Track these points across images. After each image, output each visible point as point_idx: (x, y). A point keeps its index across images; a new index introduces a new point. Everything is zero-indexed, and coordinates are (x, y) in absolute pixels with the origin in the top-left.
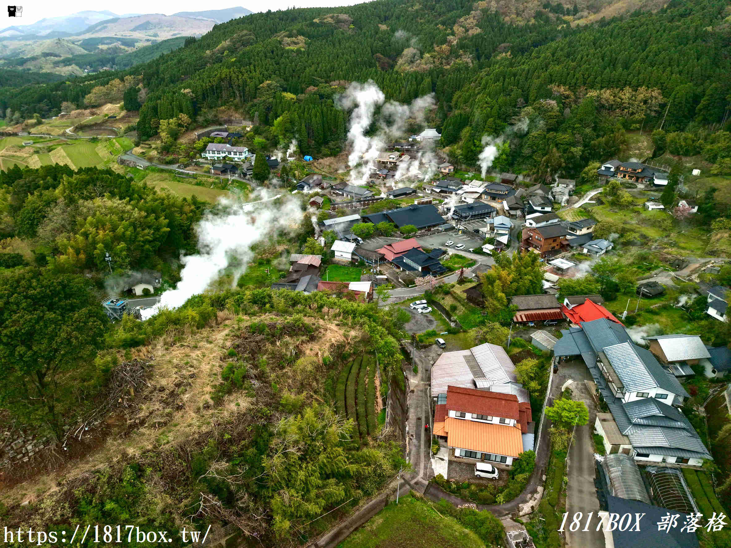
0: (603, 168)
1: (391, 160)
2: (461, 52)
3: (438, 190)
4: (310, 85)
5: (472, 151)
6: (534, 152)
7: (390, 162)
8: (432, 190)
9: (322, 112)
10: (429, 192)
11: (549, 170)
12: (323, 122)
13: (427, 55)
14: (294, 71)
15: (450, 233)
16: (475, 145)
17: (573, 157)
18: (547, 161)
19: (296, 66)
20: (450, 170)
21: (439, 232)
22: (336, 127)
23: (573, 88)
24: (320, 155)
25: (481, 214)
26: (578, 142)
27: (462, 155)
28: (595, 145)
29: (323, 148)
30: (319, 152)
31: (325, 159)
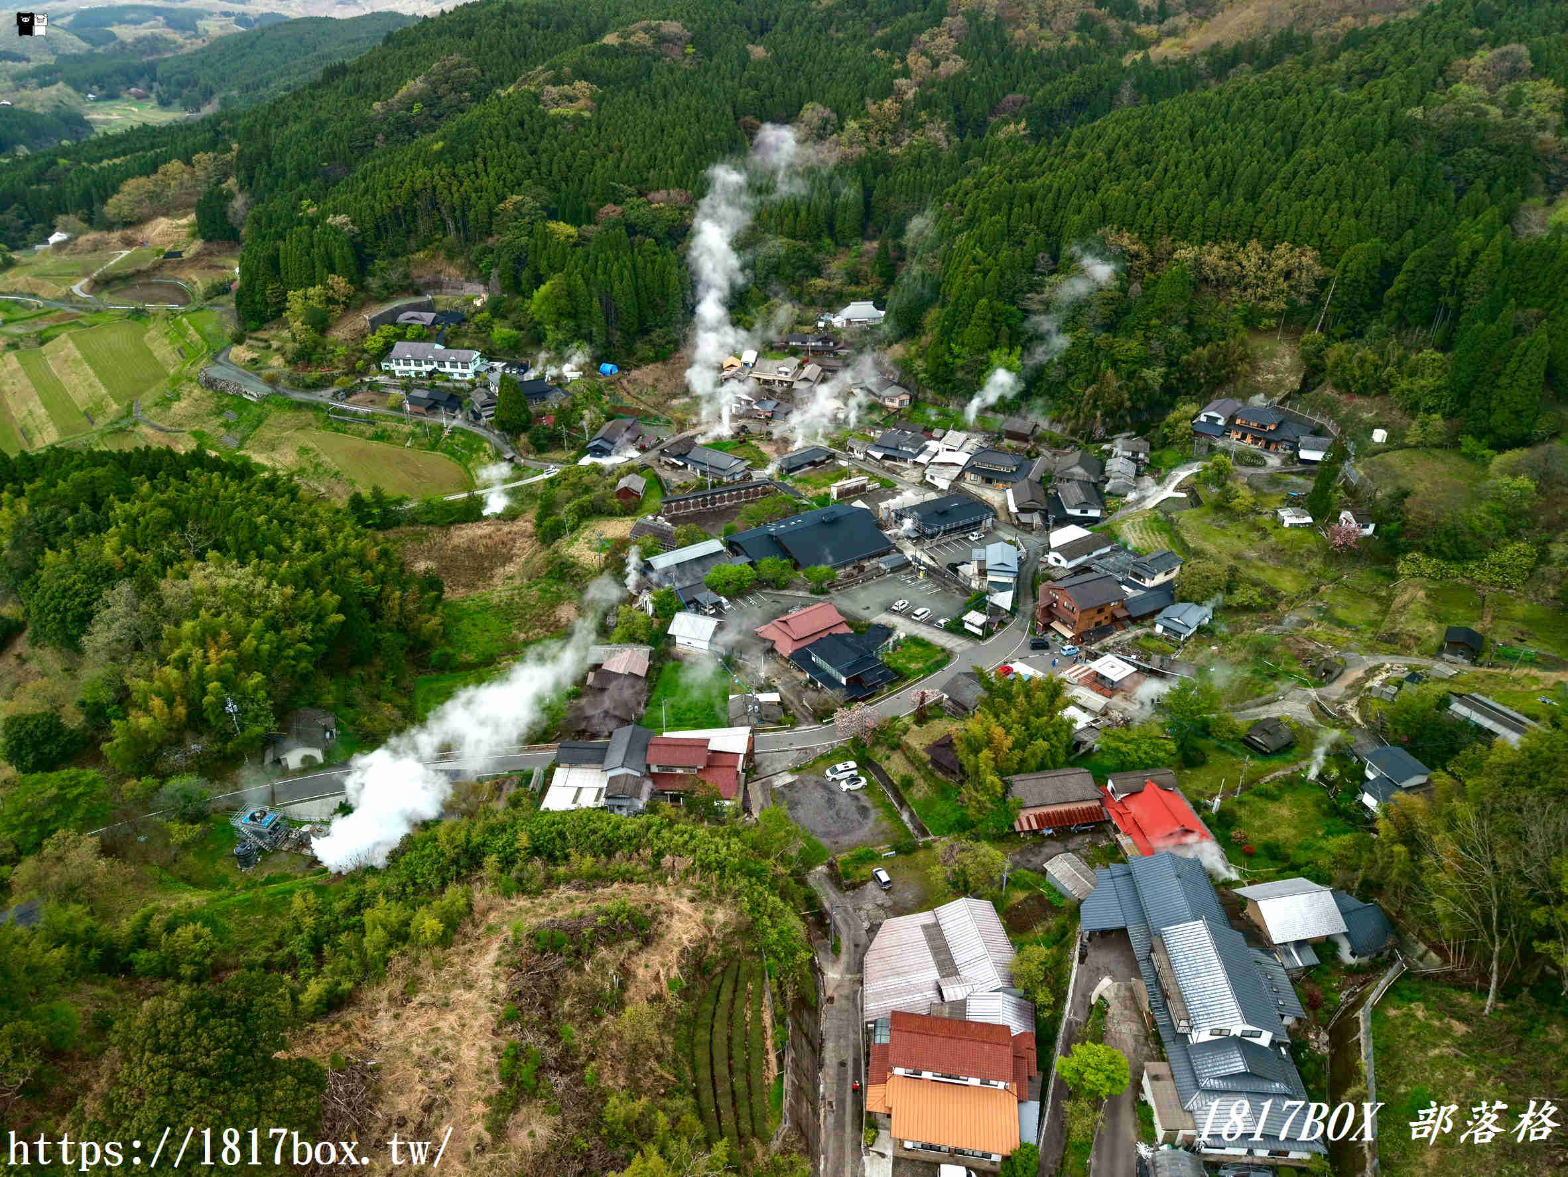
0: (1203, 419)
1: (783, 377)
2: (924, 115)
3: (879, 455)
4: (606, 201)
5: (946, 364)
6: (1069, 375)
7: (781, 382)
8: (867, 454)
9: (634, 266)
10: (861, 456)
11: (1098, 414)
12: (637, 288)
13: (852, 125)
14: (569, 167)
15: (902, 576)
16: (951, 352)
17: (1147, 388)
18: (1096, 397)
19: (574, 155)
20: (902, 402)
21: (879, 573)
22: (665, 296)
23: (1148, 237)
24: (633, 361)
25: (962, 527)
26: (1156, 357)
27: (925, 371)
28: (1189, 363)
29: (638, 345)
30: (631, 353)
31: (645, 369)
